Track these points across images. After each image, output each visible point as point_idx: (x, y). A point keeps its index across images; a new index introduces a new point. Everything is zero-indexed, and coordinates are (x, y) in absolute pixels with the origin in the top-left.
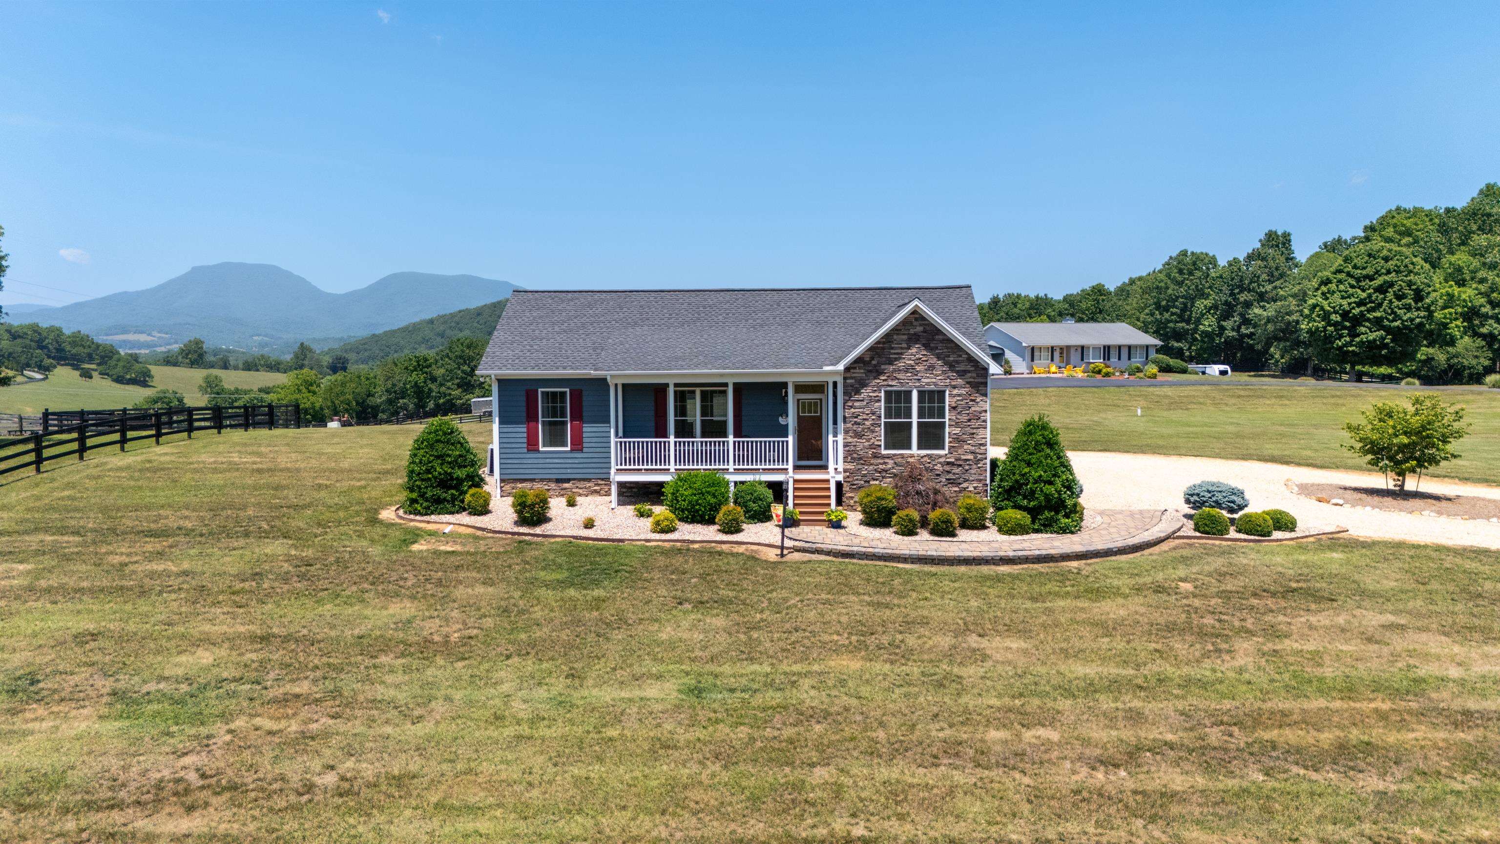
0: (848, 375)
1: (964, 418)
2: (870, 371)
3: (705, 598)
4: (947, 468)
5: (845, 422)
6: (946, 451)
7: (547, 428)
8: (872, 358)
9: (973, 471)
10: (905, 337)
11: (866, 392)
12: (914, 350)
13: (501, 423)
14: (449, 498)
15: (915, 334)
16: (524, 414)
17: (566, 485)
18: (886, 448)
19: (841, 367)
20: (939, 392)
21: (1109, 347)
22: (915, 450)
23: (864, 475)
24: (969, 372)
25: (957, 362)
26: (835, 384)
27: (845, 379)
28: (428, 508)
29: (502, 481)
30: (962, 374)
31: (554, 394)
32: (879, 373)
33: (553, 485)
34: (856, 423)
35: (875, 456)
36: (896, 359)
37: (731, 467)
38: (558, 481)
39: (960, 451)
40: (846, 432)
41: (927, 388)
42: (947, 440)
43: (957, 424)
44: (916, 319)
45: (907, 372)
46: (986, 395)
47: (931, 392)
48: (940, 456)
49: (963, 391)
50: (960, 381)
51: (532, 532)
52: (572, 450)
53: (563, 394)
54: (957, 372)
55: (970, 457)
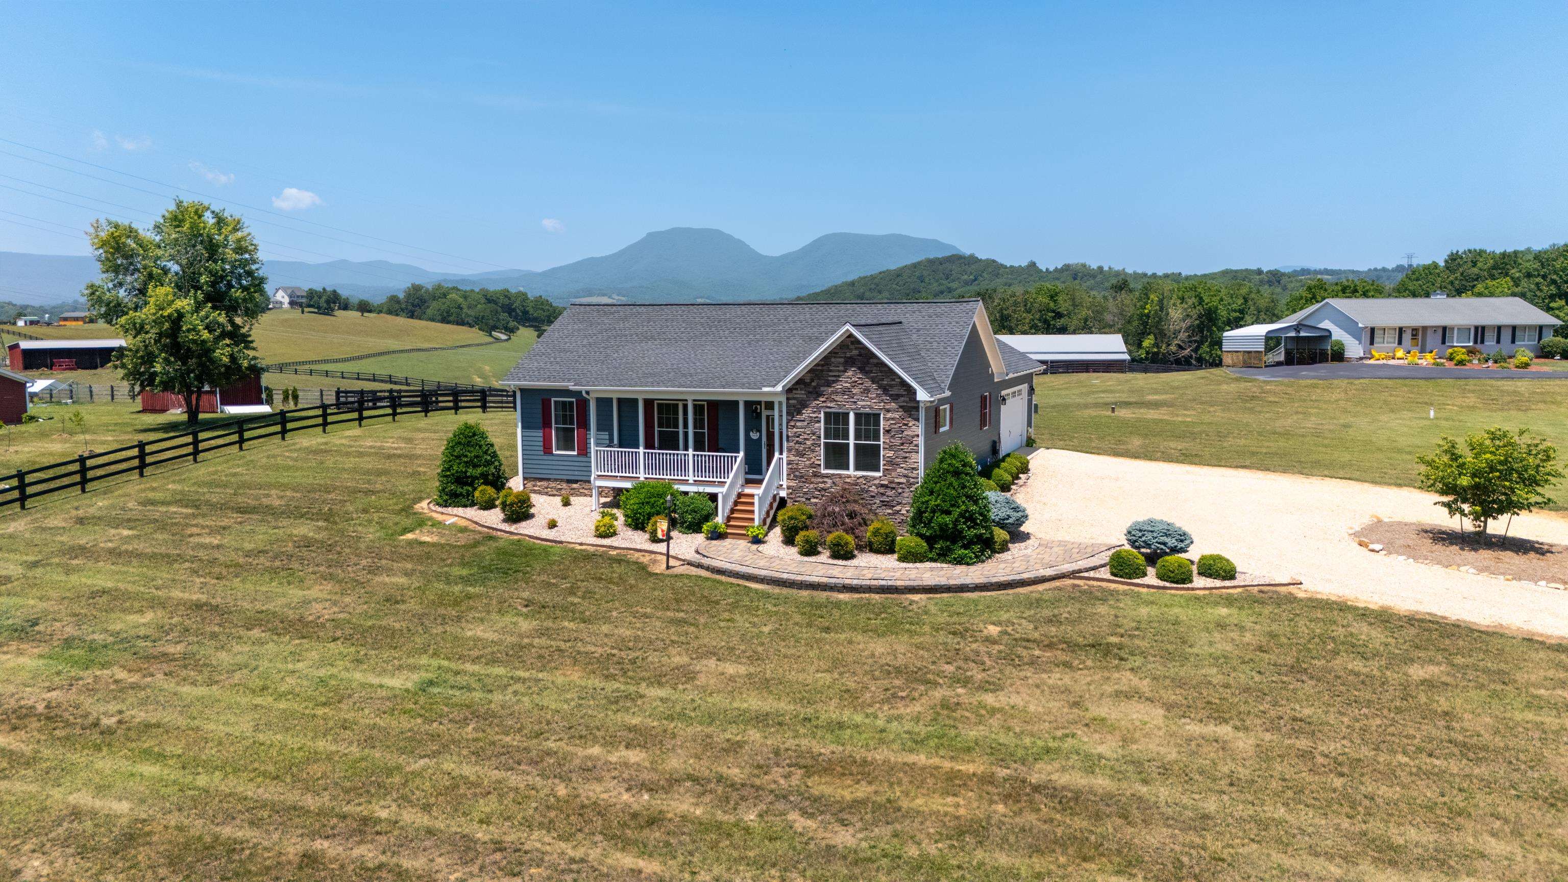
0: (790, 396)
1: (897, 442)
2: (810, 392)
4: (882, 490)
5: (788, 441)
6: (881, 474)
7: (561, 433)
8: (812, 380)
9: (905, 495)
10: (842, 360)
11: (807, 413)
12: (850, 373)
13: (523, 428)
14: (464, 492)
15: (850, 358)
16: (541, 420)
17: (575, 486)
18: (827, 467)
19: (779, 388)
20: (874, 415)
21: (1483, 328)
22: (851, 472)
23: (805, 493)
24: (902, 396)
25: (891, 386)
26: (780, 403)
27: (788, 399)
28: (446, 501)
29: (525, 479)
30: (895, 398)
31: (564, 403)
32: (819, 395)
33: (564, 485)
34: (797, 442)
35: (815, 475)
36: (834, 382)
37: (691, 479)
38: (569, 481)
39: (893, 474)
40: (789, 450)
41: (862, 411)
42: (882, 463)
43: (890, 448)
44: (852, 343)
45: (844, 394)
46: (917, 420)
47: (868, 415)
48: (875, 478)
49: (896, 415)
50: (893, 405)
52: (579, 454)
53: (572, 403)
54: (891, 396)
55: (903, 480)
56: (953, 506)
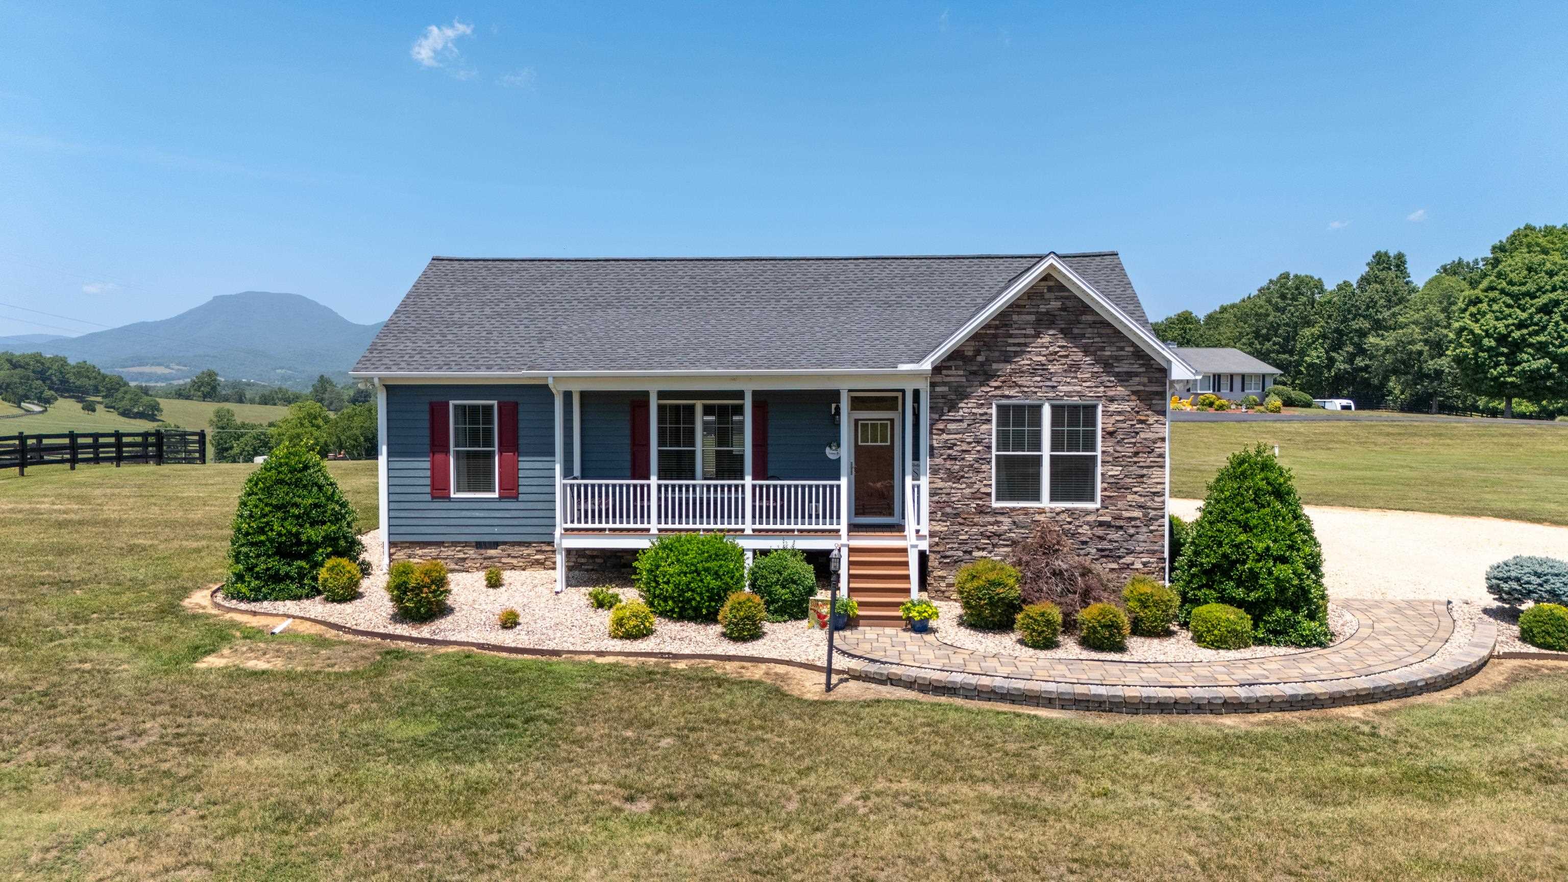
0: (938, 379)
1: (1128, 450)
2: (974, 373)
3: (680, 788)
4: (1100, 532)
5: (932, 455)
6: (1097, 505)
7: (464, 462)
8: (978, 352)
9: (1141, 537)
10: (1032, 318)
11: (967, 407)
12: (1046, 339)
13: (389, 454)
14: (294, 573)
15: (1047, 313)
16: (427, 440)
17: (492, 552)
18: (998, 499)
19: (927, 365)
20: (1086, 407)
21: (1219, 376)
22: (1045, 502)
23: (964, 542)
24: (1137, 374)
25: (1118, 359)
26: (916, 393)
27: (933, 385)
28: (258, 590)
29: (392, 544)
30: (1124, 378)
31: (474, 409)
32: (987, 376)
33: (471, 552)
34: (950, 457)
35: (981, 511)
36: (1016, 354)
37: (748, 527)
38: (479, 545)
39: (1120, 504)
40: (934, 471)
41: (1067, 401)
42: (1099, 486)
43: (1116, 461)
44: (1050, 289)
45: (1033, 374)
46: (1163, 413)
47: (1074, 408)
48: (1088, 513)
49: (1126, 407)
50: (1120, 390)
51: (415, 634)
52: (501, 498)
53: (488, 409)
54: (1117, 375)
55: (1137, 513)
56: (1291, 547)
